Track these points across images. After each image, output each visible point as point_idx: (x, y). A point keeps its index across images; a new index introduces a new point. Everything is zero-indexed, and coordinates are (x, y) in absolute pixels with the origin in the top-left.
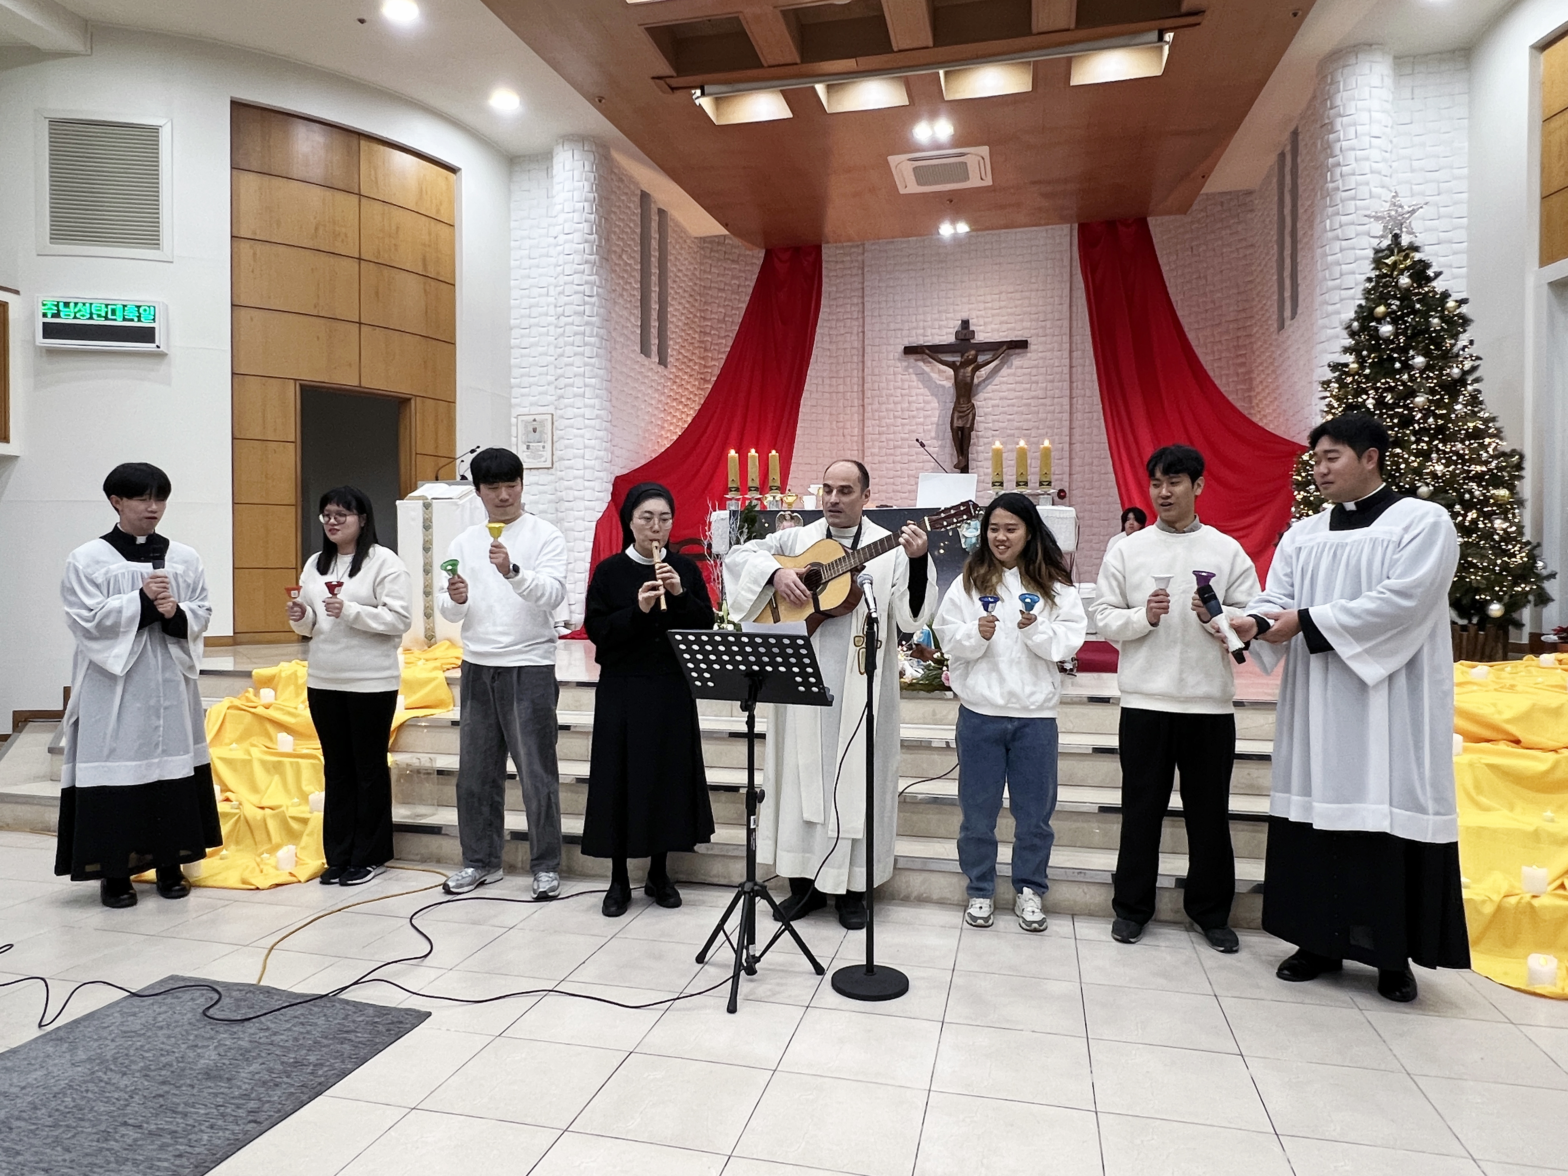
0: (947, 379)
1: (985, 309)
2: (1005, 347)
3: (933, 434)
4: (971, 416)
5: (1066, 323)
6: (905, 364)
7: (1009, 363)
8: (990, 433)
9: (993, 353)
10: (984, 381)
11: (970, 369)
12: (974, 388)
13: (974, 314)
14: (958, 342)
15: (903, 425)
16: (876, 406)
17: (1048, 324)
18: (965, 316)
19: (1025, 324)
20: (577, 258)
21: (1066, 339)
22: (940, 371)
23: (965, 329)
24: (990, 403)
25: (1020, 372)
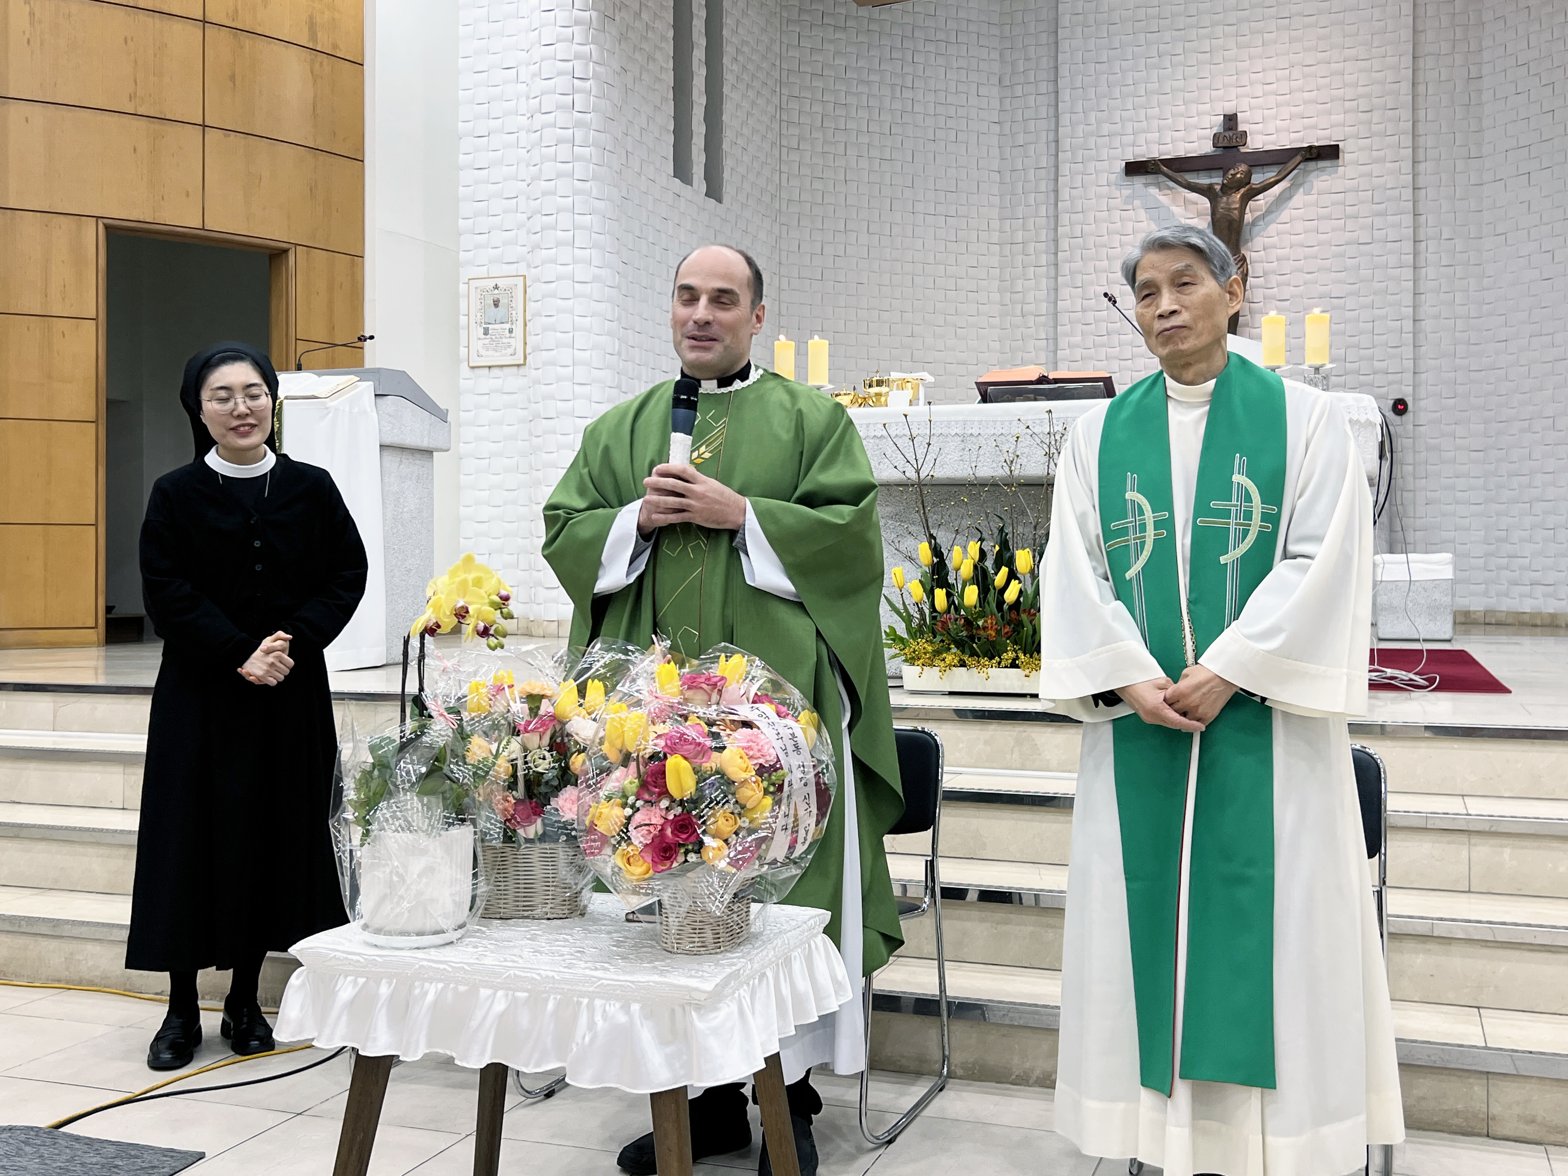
1: (1265, 94)
2: (1299, 158)
4: (1241, 275)
5: (1406, 114)
6: (1127, 192)
7: (1306, 185)
9: (1281, 167)
10: (1264, 216)
11: (1237, 197)
12: (1246, 230)
13: (1244, 104)
14: (1219, 152)
16: (1078, 265)
17: (1376, 116)
18: (1230, 108)
19: (1334, 118)
20: (562, 16)
21: (1406, 140)
22: (1186, 202)
23: (1231, 129)
24: (1274, 253)
25: (1327, 199)
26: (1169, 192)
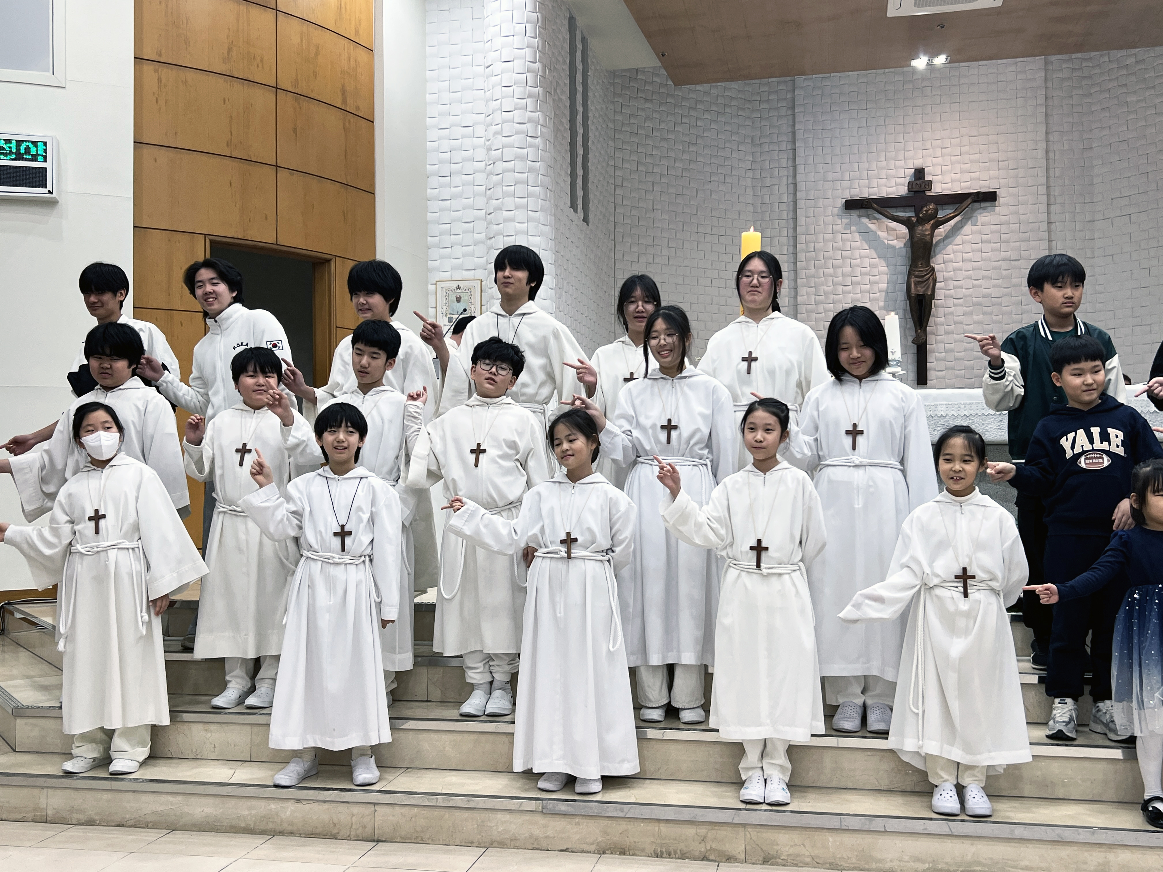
0: (898, 238)
1: (943, 156)
2: (969, 200)
3: (882, 304)
4: (931, 281)
5: (1042, 171)
6: (845, 221)
7: (973, 219)
8: (951, 302)
9: (956, 206)
10: (943, 240)
13: (928, 162)
14: (912, 194)
15: (843, 292)
16: (812, 271)
17: (1021, 172)
18: (919, 164)
19: (992, 173)
21: (1043, 190)
22: (888, 229)
23: (920, 179)
24: (950, 266)
25: (987, 229)
26: (875, 221)
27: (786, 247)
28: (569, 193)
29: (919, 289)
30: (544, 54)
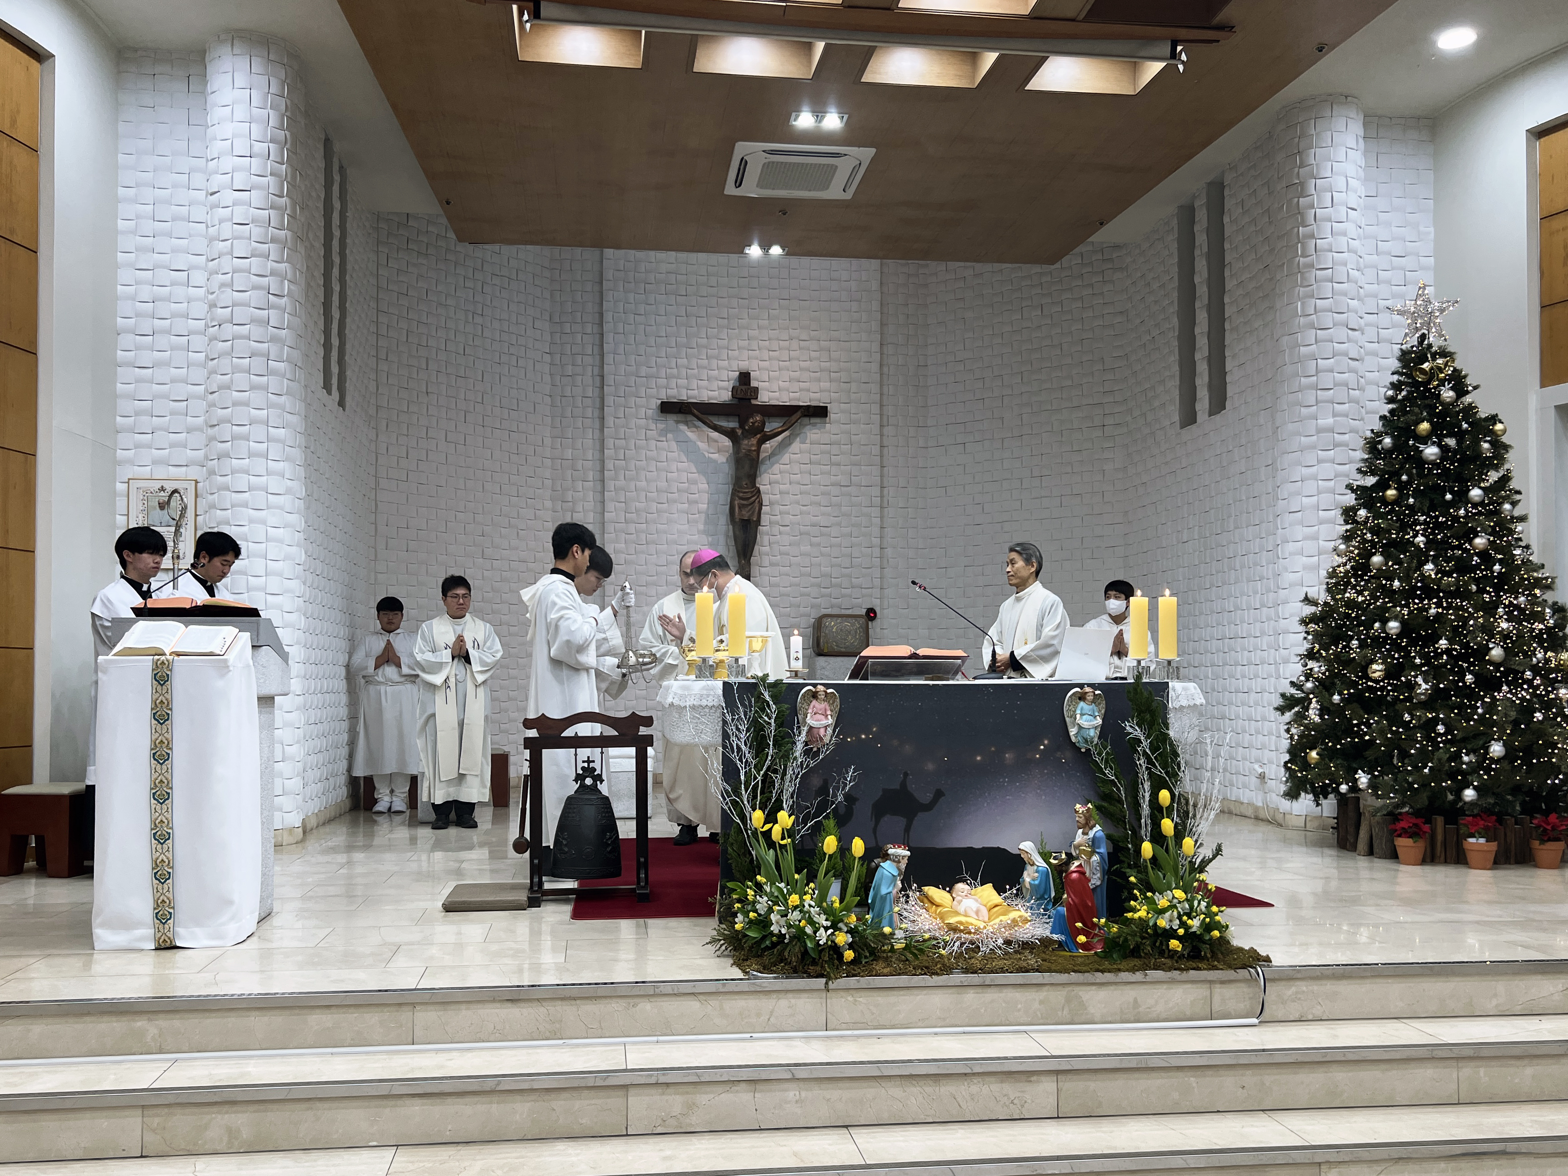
0: (719, 451)
1: (770, 359)
2: (799, 414)
3: (701, 527)
4: (756, 504)
5: (875, 388)
6: (661, 426)
7: (802, 436)
8: (776, 529)
9: (785, 419)
10: (770, 457)
11: (754, 441)
13: (754, 365)
14: (735, 402)
15: (658, 511)
16: (621, 483)
17: (854, 387)
18: (744, 366)
19: (823, 384)
20: (257, 232)
21: (876, 408)
23: (745, 384)
24: (777, 488)
25: (817, 448)
26: (695, 429)
27: (591, 452)
28: (322, 370)
29: (744, 512)
30: (294, 186)
